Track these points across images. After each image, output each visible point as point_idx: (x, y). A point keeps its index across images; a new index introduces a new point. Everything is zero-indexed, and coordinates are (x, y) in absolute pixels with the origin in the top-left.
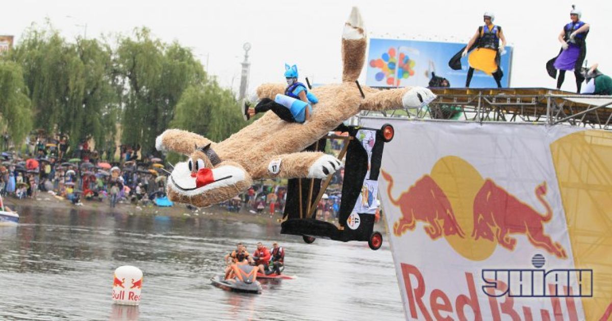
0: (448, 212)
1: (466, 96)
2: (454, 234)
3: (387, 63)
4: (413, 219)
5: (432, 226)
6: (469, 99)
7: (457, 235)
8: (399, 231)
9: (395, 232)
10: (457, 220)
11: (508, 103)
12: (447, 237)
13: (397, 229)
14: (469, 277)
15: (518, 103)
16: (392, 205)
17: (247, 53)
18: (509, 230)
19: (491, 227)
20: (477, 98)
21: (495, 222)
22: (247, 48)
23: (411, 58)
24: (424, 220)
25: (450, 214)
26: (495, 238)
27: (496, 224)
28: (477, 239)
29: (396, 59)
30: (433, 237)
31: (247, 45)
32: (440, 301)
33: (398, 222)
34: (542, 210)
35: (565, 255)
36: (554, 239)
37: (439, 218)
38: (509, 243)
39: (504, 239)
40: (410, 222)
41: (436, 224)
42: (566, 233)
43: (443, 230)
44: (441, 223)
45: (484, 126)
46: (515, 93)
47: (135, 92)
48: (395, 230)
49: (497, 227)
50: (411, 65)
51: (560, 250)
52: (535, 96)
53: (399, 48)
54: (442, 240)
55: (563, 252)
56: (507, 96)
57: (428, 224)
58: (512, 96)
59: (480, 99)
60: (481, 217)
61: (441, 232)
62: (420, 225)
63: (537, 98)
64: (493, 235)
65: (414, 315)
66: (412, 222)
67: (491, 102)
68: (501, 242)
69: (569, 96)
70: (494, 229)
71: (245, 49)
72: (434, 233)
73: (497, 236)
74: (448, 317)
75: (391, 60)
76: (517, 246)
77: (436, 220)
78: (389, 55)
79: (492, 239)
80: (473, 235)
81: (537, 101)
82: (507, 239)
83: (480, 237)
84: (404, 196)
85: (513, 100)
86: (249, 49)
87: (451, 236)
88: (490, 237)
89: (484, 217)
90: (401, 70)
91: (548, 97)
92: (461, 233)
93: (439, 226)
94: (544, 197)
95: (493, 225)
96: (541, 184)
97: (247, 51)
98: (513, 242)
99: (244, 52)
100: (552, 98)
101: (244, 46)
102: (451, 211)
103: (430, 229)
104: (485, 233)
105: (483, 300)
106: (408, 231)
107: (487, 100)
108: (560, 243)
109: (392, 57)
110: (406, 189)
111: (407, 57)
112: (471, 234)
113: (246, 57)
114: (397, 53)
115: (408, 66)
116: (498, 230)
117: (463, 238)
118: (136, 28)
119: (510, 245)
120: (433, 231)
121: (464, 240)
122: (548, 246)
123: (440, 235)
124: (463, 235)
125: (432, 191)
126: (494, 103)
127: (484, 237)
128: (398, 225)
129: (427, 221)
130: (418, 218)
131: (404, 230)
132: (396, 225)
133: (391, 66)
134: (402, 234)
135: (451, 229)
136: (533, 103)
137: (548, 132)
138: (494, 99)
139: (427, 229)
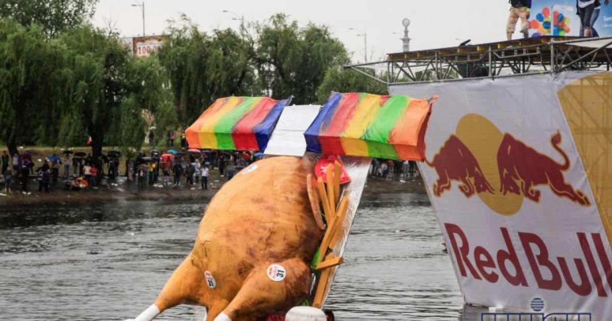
0: (476, 169)
1: (476, 52)
2: (484, 191)
3: (541, 23)
4: (448, 179)
5: (465, 185)
6: (481, 55)
7: (487, 191)
8: (438, 193)
9: (435, 194)
10: (485, 176)
11: (516, 55)
12: (479, 194)
13: (436, 190)
14: (504, 231)
15: (524, 54)
16: (428, 167)
17: (406, 29)
18: (532, 183)
19: (516, 181)
20: (488, 54)
21: (519, 176)
22: (406, 23)
23: (565, 15)
24: (457, 179)
25: (478, 171)
26: (521, 191)
27: (520, 178)
28: (505, 194)
29: (550, 18)
30: (468, 195)
31: (405, 21)
32: (483, 258)
33: (436, 183)
34: (559, 160)
35: (588, 203)
36: (576, 187)
37: (470, 177)
38: (534, 195)
39: (529, 192)
40: (446, 182)
41: (468, 181)
42: (585, 181)
43: (475, 187)
44: (472, 180)
45: (496, 80)
46: (520, 44)
47: (280, 78)
48: (434, 191)
49: (521, 180)
50: (566, 23)
51: (582, 198)
52: (539, 45)
53: (552, 7)
54: (476, 197)
55: (586, 199)
56: (514, 48)
57: (461, 183)
58: (519, 47)
59: (490, 54)
60: (505, 171)
61: (473, 189)
62: (455, 184)
63: (540, 47)
64: (519, 188)
65: (464, 273)
66: (448, 182)
67: (501, 56)
68: (527, 195)
69: (570, 41)
70: (519, 182)
71: (404, 25)
72: (467, 191)
73: (522, 189)
74: (493, 273)
75: (546, 20)
76: (542, 198)
77: (467, 178)
78: (543, 15)
79: (518, 193)
80: (501, 191)
81: (541, 51)
82: (532, 192)
83: (508, 192)
84: (437, 158)
85: (520, 51)
86: (408, 24)
87: (482, 193)
88: (516, 190)
89: (508, 171)
90: (556, 28)
91: (551, 45)
92: (491, 190)
93: (471, 184)
94: (560, 146)
95: (517, 179)
96: (555, 133)
97: (406, 27)
98: (538, 193)
99: (404, 28)
100: (555, 45)
101: (403, 21)
102: (479, 168)
103: (464, 188)
104: (512, 188)
105: (520, 253)
106: (446, 191)
107: (496, 54)
108: (582, 191)
109: (546, 16)
110: (437, 151)
111: (561, 14)
112: (500, 188)
113: (406, 32)
114: (551, 13)
115: (563, 23)
116: (522, 183)
117: (493, 194)
118: (272, 17)
119: (536, 197)
120: (467, 190)
121: (493, 196)
122: (570, 194)
123: (473, 192)
124: (493, 192)
125: (459, 150)
126: (503, 56)
127: (511, 191)
128: (437, 186)
129: (460, 179)
130: (452, 177)
131: (442, 191)
132: (435, 186)
133: (546, 25)
134: (442, 195)
135: (481, 186)
136: (538, 52)
137: (554, 80)
138: (503, 52)
139: (461, 188)
